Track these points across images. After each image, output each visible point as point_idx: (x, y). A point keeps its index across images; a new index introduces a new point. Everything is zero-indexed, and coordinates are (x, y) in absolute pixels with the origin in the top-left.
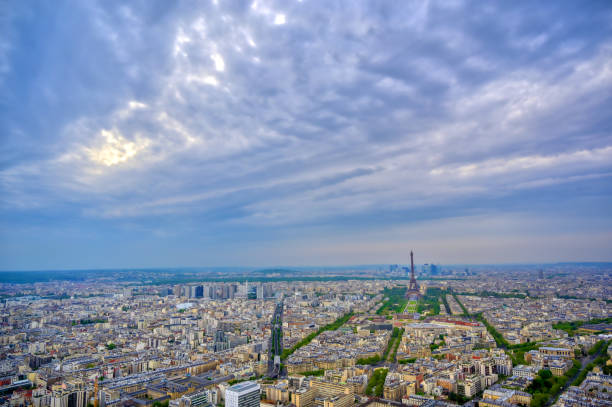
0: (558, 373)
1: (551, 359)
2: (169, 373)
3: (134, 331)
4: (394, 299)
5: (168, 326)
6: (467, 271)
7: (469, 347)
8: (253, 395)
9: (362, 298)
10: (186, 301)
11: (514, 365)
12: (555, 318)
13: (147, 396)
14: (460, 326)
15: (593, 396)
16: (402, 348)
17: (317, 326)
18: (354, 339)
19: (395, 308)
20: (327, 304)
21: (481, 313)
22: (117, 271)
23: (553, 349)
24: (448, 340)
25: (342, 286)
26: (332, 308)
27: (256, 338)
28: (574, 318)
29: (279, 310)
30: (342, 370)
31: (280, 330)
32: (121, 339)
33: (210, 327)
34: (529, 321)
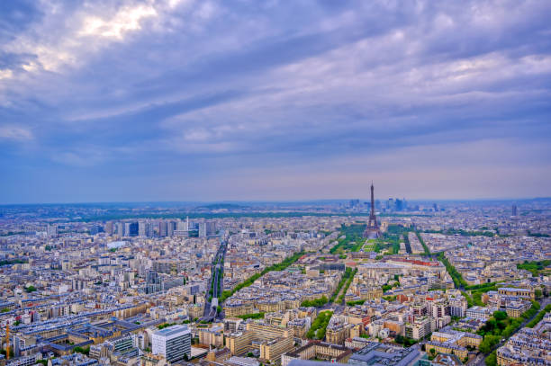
0: (513, 314)
1: (509, 300)
2: (94, 317)
3: (57, 272)
4: (351, 237)
5: (96, 267)
6: (435, 206)
7: (424, 288)
8: (183, 340)
9: (316, 237)
10: (118, 240)
11: (469, 307)
12: (522, 258)
13: (67, 341)
14: (416, 266)
15: (545, 337)
16: (353, 289)
17: (262, 266)
18: (301, 280)
19: (351, 247)
20: (276, 243)
21: (443, 252)
22: (41, 206)
23: (512, 290)
24: (402, 280)
25: (294, 224)
26: (282, 247)
27: (193, 279)
28: (542, 257)
29: (223, 249)
30: (283, 312)
31: (221, 271)
32: (41, 281)
33: (143, 267)
34: (493, 261)
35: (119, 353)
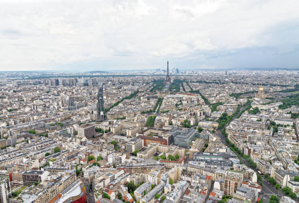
0: (230, 114)
1: (228, 108)
2: (45, 121)
3: (22, 102)
4: (159, 85)
5: (42, 99)
7: (193, 105)
8: (91, 129)
9: (143, 85)
10: (50, 87)
11: (212, 112)
12: (231, 92)
14: (189, 96)
15: (243, 122)
16: (163, 106)
17: (121, 98)
18: (139, 103)
19: (159, 89)
20: (125, 87)
21: (199, 90)
23: (228, 104)
24: (183, 102)
25: (132, 79)
26: (128, 89)
27: (90, 104)
28: (239, 91)
29: (101, 90)
30: (134, 116)
31: (102, 100)
32: (15, 106)
33: (65, 99)
34: (220, 93)
35: (62, 136)
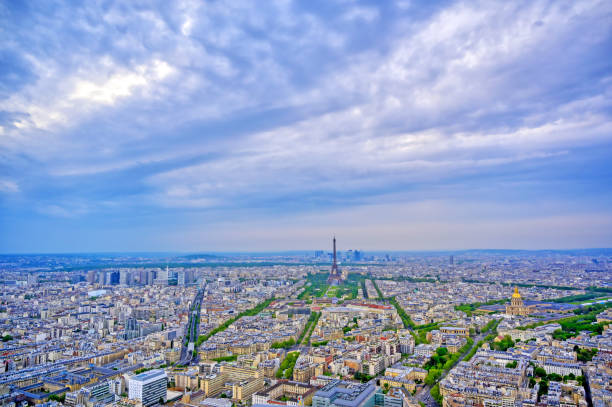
0: (453, 350)
2: (71, 364)
3: (36, 321)
4: (316, 284)
5: (76, 315)
6: (387, 257)
7: (379, 329)
8: (159, 384)
9: (285, 284)
10: (99, 288)
11: (416, 344)
12: (458, 301)
13: (43, 390)
14: (372, 309)
15: (477, 369)
16: (318, 330)
17: (236, 312)
18: (271, 324)
19: (316, 293)
20: (249, 290)
21: (394, 296)
22: (22, 256)
23: (451, 328)
24: (360, 322)
25: (266, 273)
26: (254, 293)
27: (171, 324)
28: (474, 300)
29: (200, 296)
30: (255, 354)
31: (197, 317)
32: (19, 330)
33: (123, 315)
34: (435, 304)
35: (95, 399)
